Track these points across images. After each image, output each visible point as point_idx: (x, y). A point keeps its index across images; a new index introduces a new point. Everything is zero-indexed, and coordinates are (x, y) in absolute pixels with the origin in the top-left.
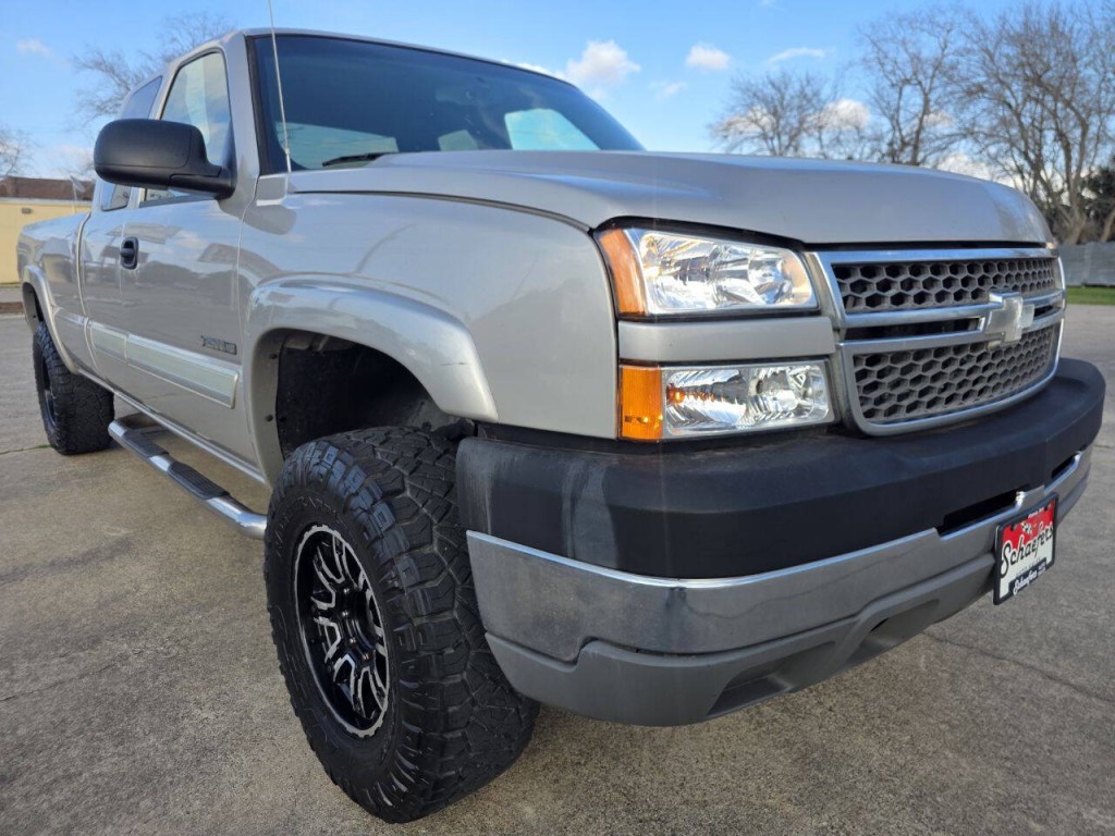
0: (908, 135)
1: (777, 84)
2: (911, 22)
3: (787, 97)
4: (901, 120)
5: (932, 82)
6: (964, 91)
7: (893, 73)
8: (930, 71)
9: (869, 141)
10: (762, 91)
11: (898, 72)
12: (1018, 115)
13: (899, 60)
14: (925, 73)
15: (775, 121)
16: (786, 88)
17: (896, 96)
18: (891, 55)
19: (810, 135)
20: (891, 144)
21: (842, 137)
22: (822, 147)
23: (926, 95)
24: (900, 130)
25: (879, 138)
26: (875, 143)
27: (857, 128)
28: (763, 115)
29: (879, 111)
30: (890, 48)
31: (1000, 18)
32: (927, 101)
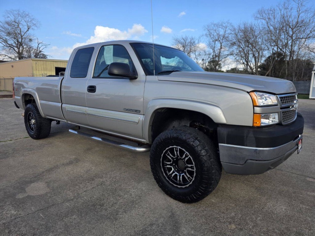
0: (217, 54)
1: (184, 39)
2: (217, 25)
3: (187, 43)
4: (215, 50)
5: (222, 41)
6: (231, 44)
7: (213, 38)
8: (222, 38)
9: (208, 55)
10: (181, 41)
11: (214, 38)
12: (244, 50)
13: (214, 35)
14: (221, 38)
15: (184, 49)
16: (187, 40)
17: (214, 44)
18: (212, 33)
19: (193, 53)
20: (213, 56)
21: (201, 54)
22: (196, 56)
23: (221, 44)
24: (215, 52)
25: (210, 54)
26: (209, 55)
27: (205, 52)
28: (181, 47)
29: (210, 47)
30: (212, 31)
31: (238, 26)
32: (221, 46)
